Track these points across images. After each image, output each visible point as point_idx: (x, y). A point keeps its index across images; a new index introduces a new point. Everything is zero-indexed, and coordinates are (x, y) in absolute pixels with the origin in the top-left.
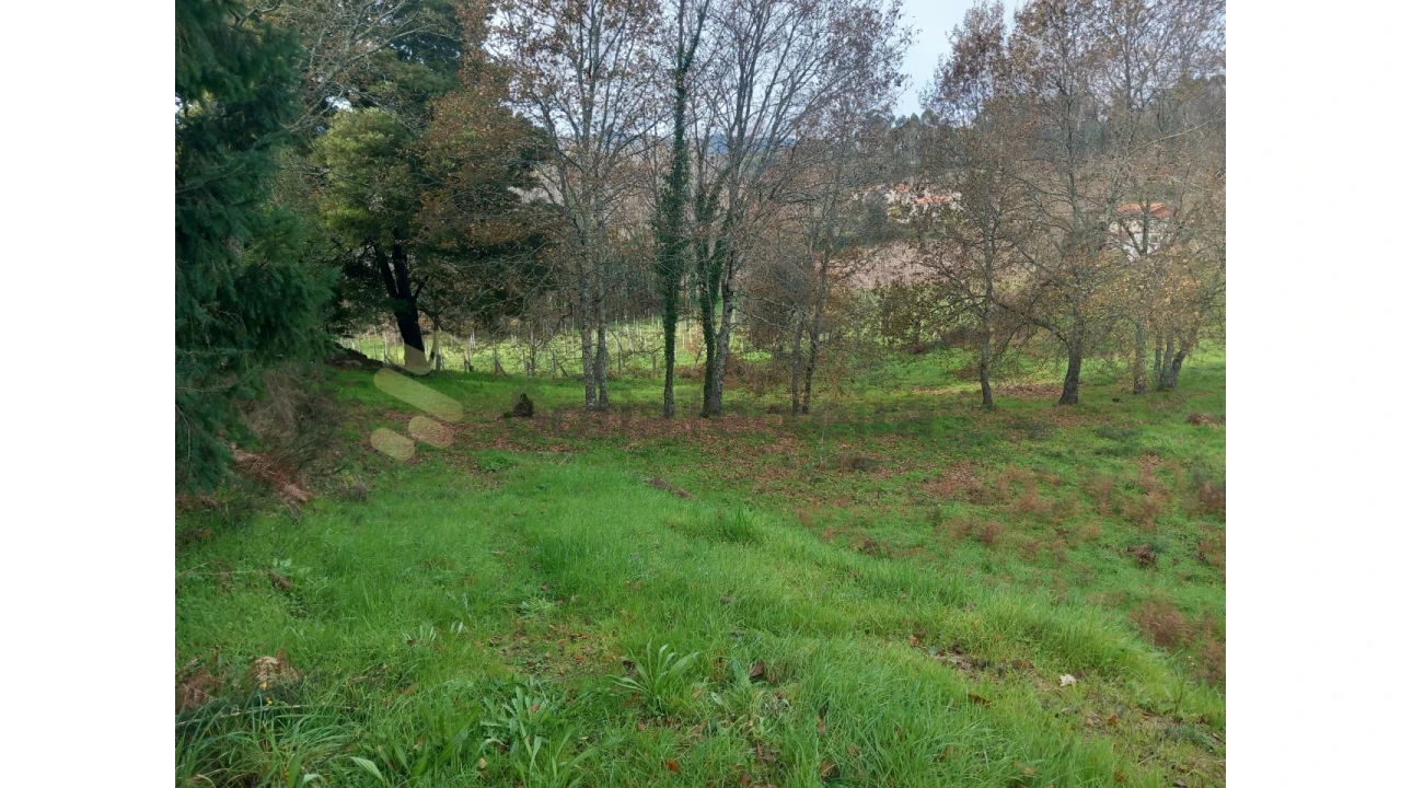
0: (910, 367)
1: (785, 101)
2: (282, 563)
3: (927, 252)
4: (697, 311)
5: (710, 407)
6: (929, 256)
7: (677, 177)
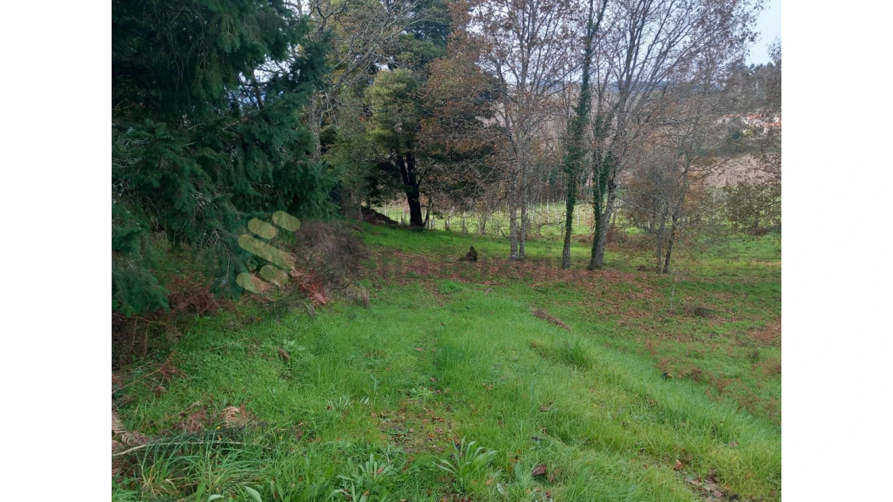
0: (749, 244)
1: (663, 55)
2: (289, 342)
3: (766, 162)
4: (591, 197)
5: (594, 263)
6: (769, 164)
7: (583, 107)
